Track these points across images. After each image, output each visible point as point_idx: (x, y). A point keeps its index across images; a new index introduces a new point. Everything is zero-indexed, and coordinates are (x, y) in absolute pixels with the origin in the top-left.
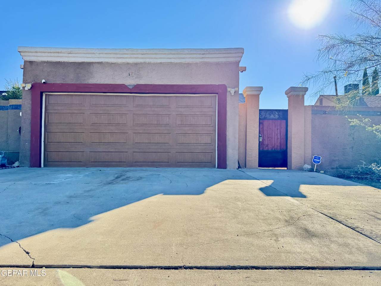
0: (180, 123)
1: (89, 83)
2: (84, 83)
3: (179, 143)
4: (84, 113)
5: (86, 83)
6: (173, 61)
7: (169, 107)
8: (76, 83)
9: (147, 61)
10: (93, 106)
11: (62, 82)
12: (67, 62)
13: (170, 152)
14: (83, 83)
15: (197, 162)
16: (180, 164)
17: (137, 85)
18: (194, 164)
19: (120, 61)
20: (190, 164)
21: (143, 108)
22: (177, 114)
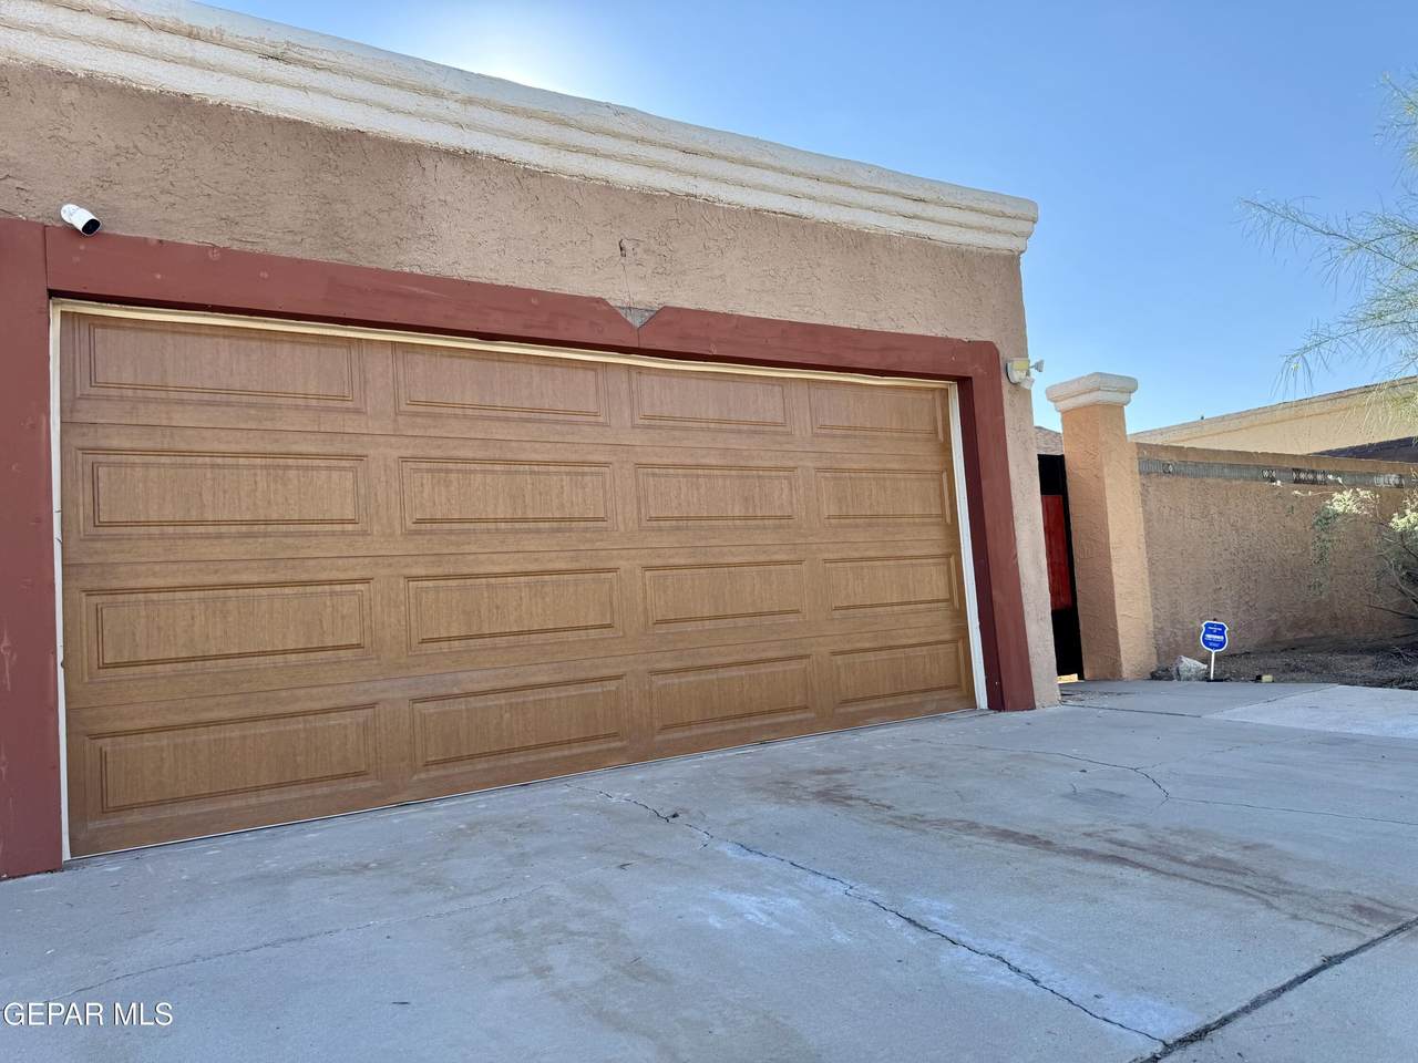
0: (834, 510)
1: (407, 270)
2: (374, 266)
3: (836, 609)
4: (360, 458)
5: (388, 263)
6: (804, 208)
7: (788, 434)
8: (320, 257)
9: (704, 189)
10: (417, 414)
11: (223, 241)
12: (245, 114)
13: (807, 657)
14: (365, 264)
15: (911, 692)
16: (851, 709)
17: (666, 309)
18: (902, 700)
19: (573, 164)
20: (891, 703)
21: (677, 433)
22: (819, 465)
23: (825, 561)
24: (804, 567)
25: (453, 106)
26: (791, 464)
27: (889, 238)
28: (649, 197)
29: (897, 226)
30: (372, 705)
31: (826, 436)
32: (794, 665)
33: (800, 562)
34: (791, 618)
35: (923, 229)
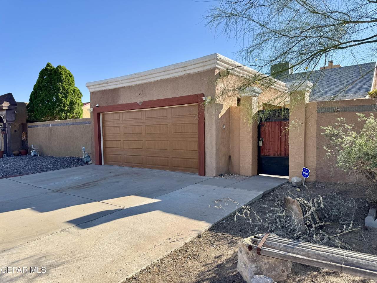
0: (174, 132)
4: (120, 126)
7: (167, 118)
12: (108, 90)
13: (168, 157)
15: (187, 167)
16: (175, 168)
17: (144, 102)
18: (185, 169)
19: (133, 84)
20: (183, 168)
21: (151, 120)
22: (172, 123)
23: (173, 141)
24: (168, 142)
25: (121, 82)
26: (167, 123)
27: (182, 76)
28: (143, 84)
29: (182, 74)
30: (121, 155)
31: (174, 118)
32: (166, 158)
33: (168, 141)
34: (166, 150)
35: (188, 72)
